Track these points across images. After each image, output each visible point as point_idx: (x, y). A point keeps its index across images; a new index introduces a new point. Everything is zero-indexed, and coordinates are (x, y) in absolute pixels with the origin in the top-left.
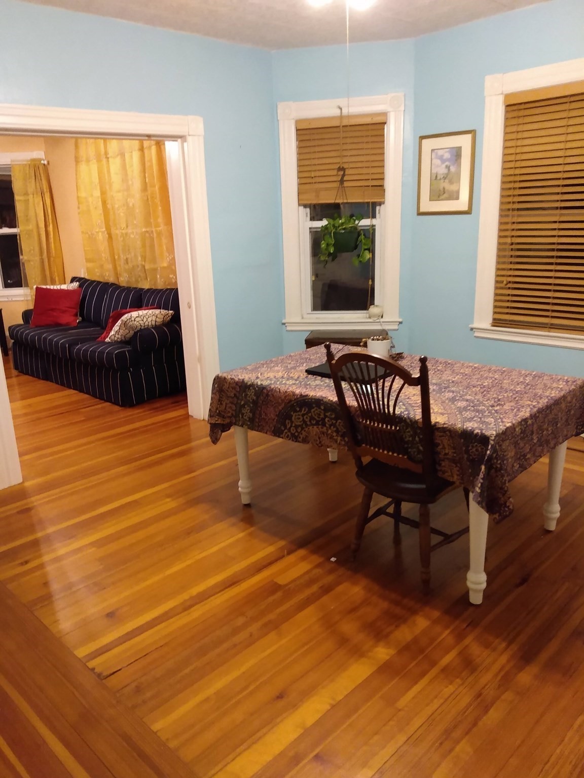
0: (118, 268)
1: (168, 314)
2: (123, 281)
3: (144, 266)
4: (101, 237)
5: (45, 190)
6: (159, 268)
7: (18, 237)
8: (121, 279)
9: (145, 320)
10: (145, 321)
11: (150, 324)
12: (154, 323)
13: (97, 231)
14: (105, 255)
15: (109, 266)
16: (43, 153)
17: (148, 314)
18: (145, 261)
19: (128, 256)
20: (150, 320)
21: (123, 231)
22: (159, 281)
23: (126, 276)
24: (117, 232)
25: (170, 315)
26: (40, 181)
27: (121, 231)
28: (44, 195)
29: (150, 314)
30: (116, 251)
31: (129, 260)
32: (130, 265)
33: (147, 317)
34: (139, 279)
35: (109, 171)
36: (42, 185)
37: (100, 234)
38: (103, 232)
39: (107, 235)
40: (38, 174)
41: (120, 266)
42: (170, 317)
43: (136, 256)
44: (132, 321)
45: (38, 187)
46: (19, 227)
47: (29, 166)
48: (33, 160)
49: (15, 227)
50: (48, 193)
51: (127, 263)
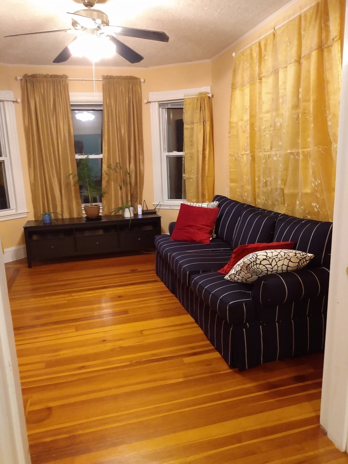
0: (257, 190)
1: (305, 258)
2: (260, 203)
3: (283, 190)
4: (246, 159)
5: (207, 119)
6: (300, 194)
7: (183, 159)
8: (258, 201)
9: (274, 263)
10: (273, 265)
11: (280, 269)
12: (285, 268)
13: (242, 153)
14: (247, 177)
15: (249, 187)
16: (209, 88)
17: (279, 256)
18: (285, 185)
19: (267, 179)
20: (280, 264)
21: (266, 153)
22: (298, 208)
23: (263, 199)
24: (261, 154)
25: (308, 258)
26: (204, 111)
27: (264, 153)
28: (206, 123)
29: (282, 257)
30: (257, 174)
31: (268, 183)
32: (269, 188)
33: (277, 260)
34: (276, 203)
35: (260, 93)
36: (205, 115)
37: (245, 156)
38: (247, 155)
39: (250, 158)
40: (203, 105)
41: (259, 188)
42: (308, 262)
43: (276, 179)
44: (257, 264)
45: (202, 116)
46: (184, 151)
47: (197, 99)
48: (201, 94)
49: (182, 151)
50: (209, 122)
51: (266, 186)
